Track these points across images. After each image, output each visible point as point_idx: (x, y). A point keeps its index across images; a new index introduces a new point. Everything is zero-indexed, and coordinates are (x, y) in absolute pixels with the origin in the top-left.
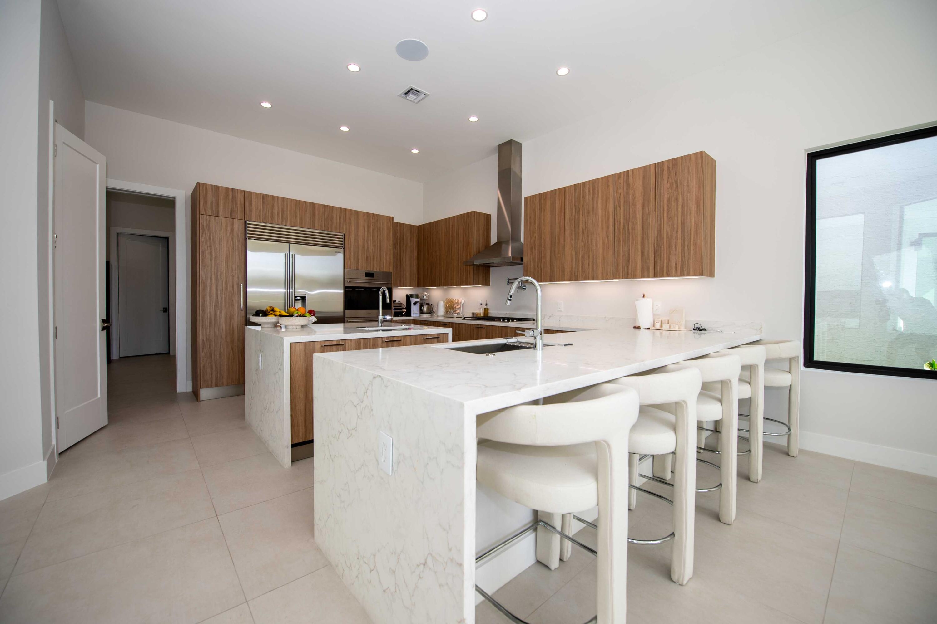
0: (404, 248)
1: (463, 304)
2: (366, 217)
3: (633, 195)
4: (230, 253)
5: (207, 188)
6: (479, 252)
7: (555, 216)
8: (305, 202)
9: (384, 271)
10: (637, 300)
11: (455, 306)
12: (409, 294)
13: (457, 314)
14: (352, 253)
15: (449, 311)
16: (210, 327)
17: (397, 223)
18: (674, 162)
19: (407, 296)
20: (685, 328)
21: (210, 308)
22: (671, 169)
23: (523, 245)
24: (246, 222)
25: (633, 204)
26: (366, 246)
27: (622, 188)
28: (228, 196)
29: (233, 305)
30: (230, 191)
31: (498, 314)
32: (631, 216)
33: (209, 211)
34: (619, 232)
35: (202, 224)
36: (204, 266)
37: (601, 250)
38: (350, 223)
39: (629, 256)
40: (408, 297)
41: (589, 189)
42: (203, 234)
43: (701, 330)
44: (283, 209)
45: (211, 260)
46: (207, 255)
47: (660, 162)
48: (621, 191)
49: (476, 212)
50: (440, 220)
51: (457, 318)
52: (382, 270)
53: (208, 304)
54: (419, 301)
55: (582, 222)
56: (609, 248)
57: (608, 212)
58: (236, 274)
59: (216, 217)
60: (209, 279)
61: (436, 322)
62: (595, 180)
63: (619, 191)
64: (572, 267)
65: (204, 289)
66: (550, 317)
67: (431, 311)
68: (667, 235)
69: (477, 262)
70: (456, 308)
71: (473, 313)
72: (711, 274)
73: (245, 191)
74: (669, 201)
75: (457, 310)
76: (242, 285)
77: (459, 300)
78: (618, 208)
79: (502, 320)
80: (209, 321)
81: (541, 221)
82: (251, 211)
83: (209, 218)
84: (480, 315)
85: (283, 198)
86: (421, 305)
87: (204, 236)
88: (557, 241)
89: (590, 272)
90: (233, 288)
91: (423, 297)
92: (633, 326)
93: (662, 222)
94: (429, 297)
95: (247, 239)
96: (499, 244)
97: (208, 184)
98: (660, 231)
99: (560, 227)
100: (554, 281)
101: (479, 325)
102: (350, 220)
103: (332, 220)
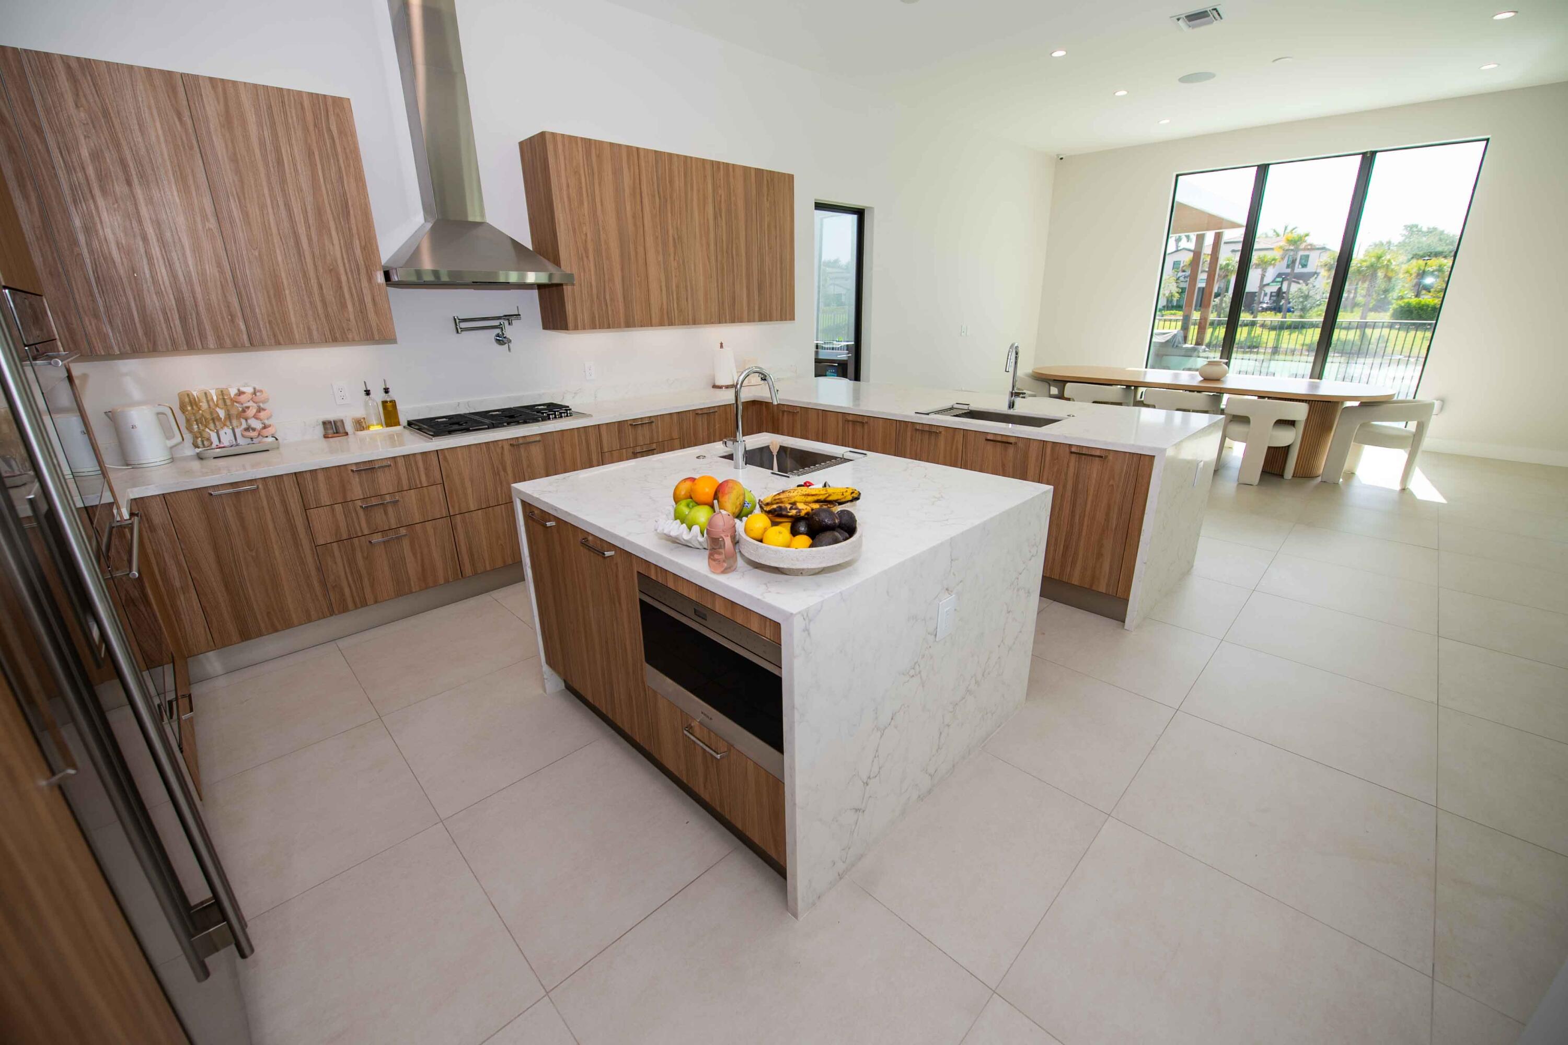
3: (735, 204)
18: (771, 175)
25: (735, 218)
27: (721, 186)
32: (734, 234)
34: (722, 254)
39: (734, 292)
48: (721, 192)
55: (672, 227)
56: (711, 277)
62: (687, 157)
99: (635, 225)
100: (635, 326)
101: (517, 438)
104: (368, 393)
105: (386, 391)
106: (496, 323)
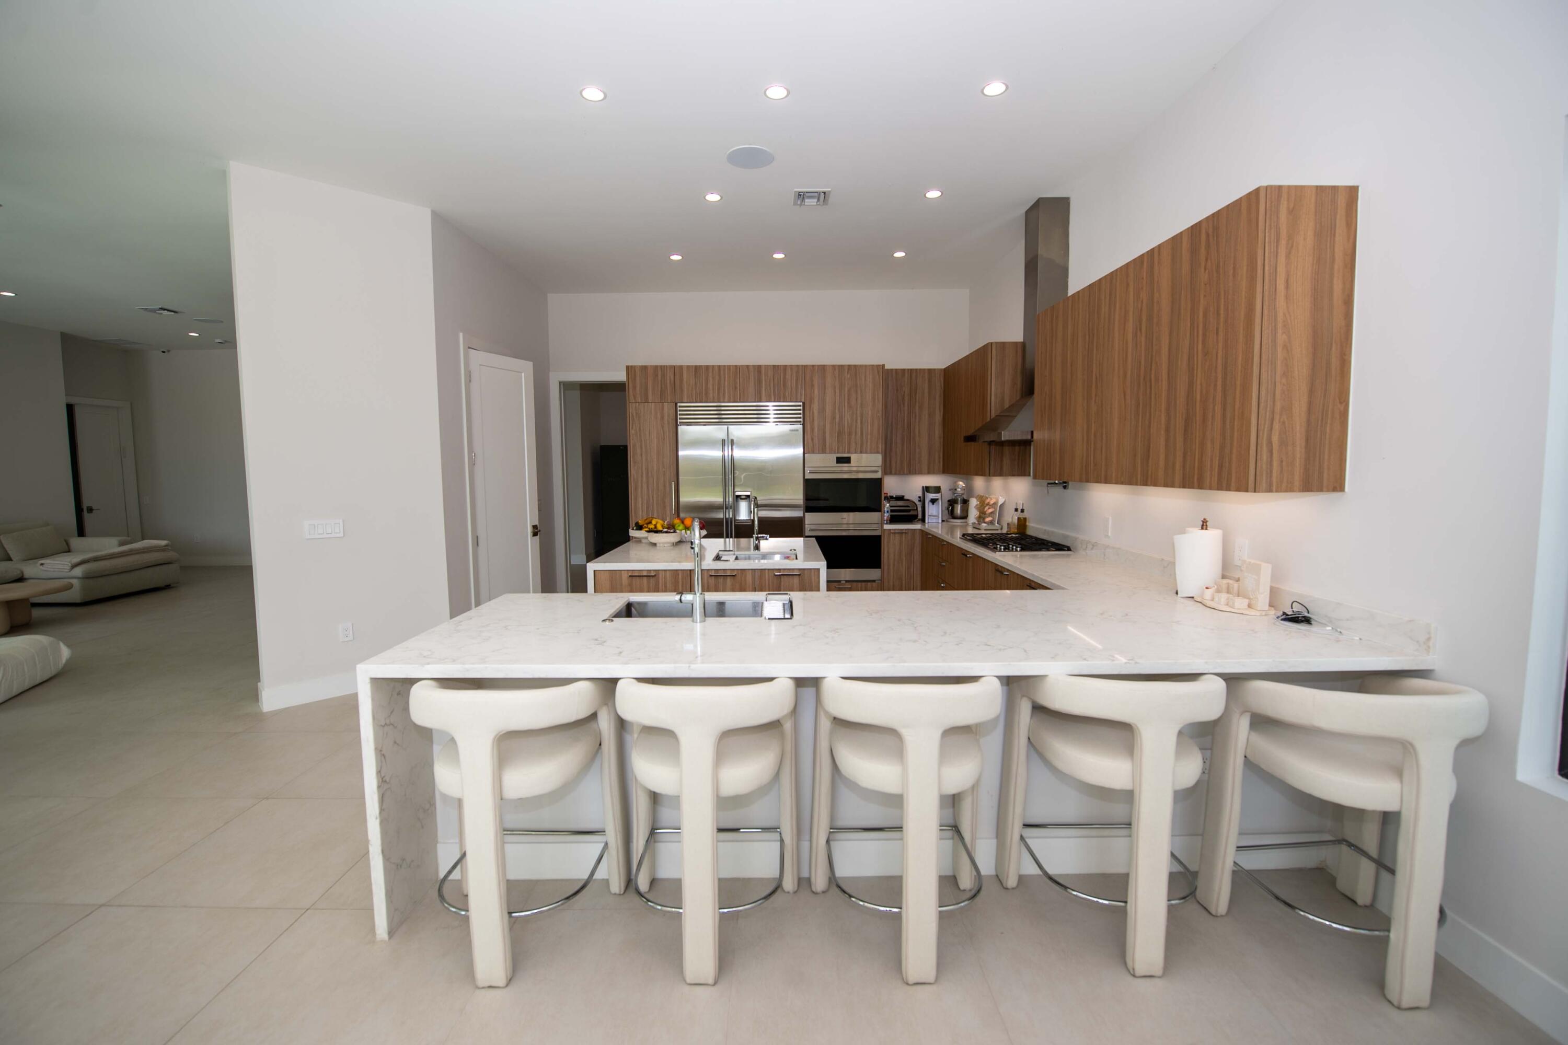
0: (917, 410)
2: (837, 372)
4: (661, 445)
5: (635, 372)
8: (748, 366)
12: (924, 486)
14: (816, 430)
15: (980, 516)
17: (892, 370)
18: (1215, 218)
19: (923, 489)
20: (1266, 610)
24: (676, 404)
25: (1158, 323)
26: (837, 417)
27: (1144, 288)
28: (657, 376)
29: (665, 507)
30: (660, 369)
32: (1154, 349)
33: (638, 398)
34: (1139, 383)
35: (632, 414)
36: (635, 462)
37: (1116, 423)
38: (813, 386)
40: (924, 491)
42: (633, 424)
43: (1299, 621)
44: (720, 382)
45: (641, 455)
46: (638, 449)
49: (995, 343)
50: (961, 359)
53: (640, 506)
55: (1096, 364)
56: (1125, 419)
57: (1127, 342)
58: (668, 469)
59: (647, 404)
60: (641, 477)
63: (1142, 295)
65: (636, 489)
68: (1201, 393)
71: (1008, 525)
73: (674, 366)
74: (1206, 314)
75: (987, 517)
76: (673, 482)
77: (995, 499)
78: (1139, 333)
82: (682, 390)
83: (639, 406)
85: (720, 366)
86: (950, 505)
87: (634, 426)
90: (665, 486)
94: (965, 489)
95: (677, 426)
97: (638, 366)
98: (1192, 384)
99: (1072, 372)
102: (812, 381)
103: (784, 385)
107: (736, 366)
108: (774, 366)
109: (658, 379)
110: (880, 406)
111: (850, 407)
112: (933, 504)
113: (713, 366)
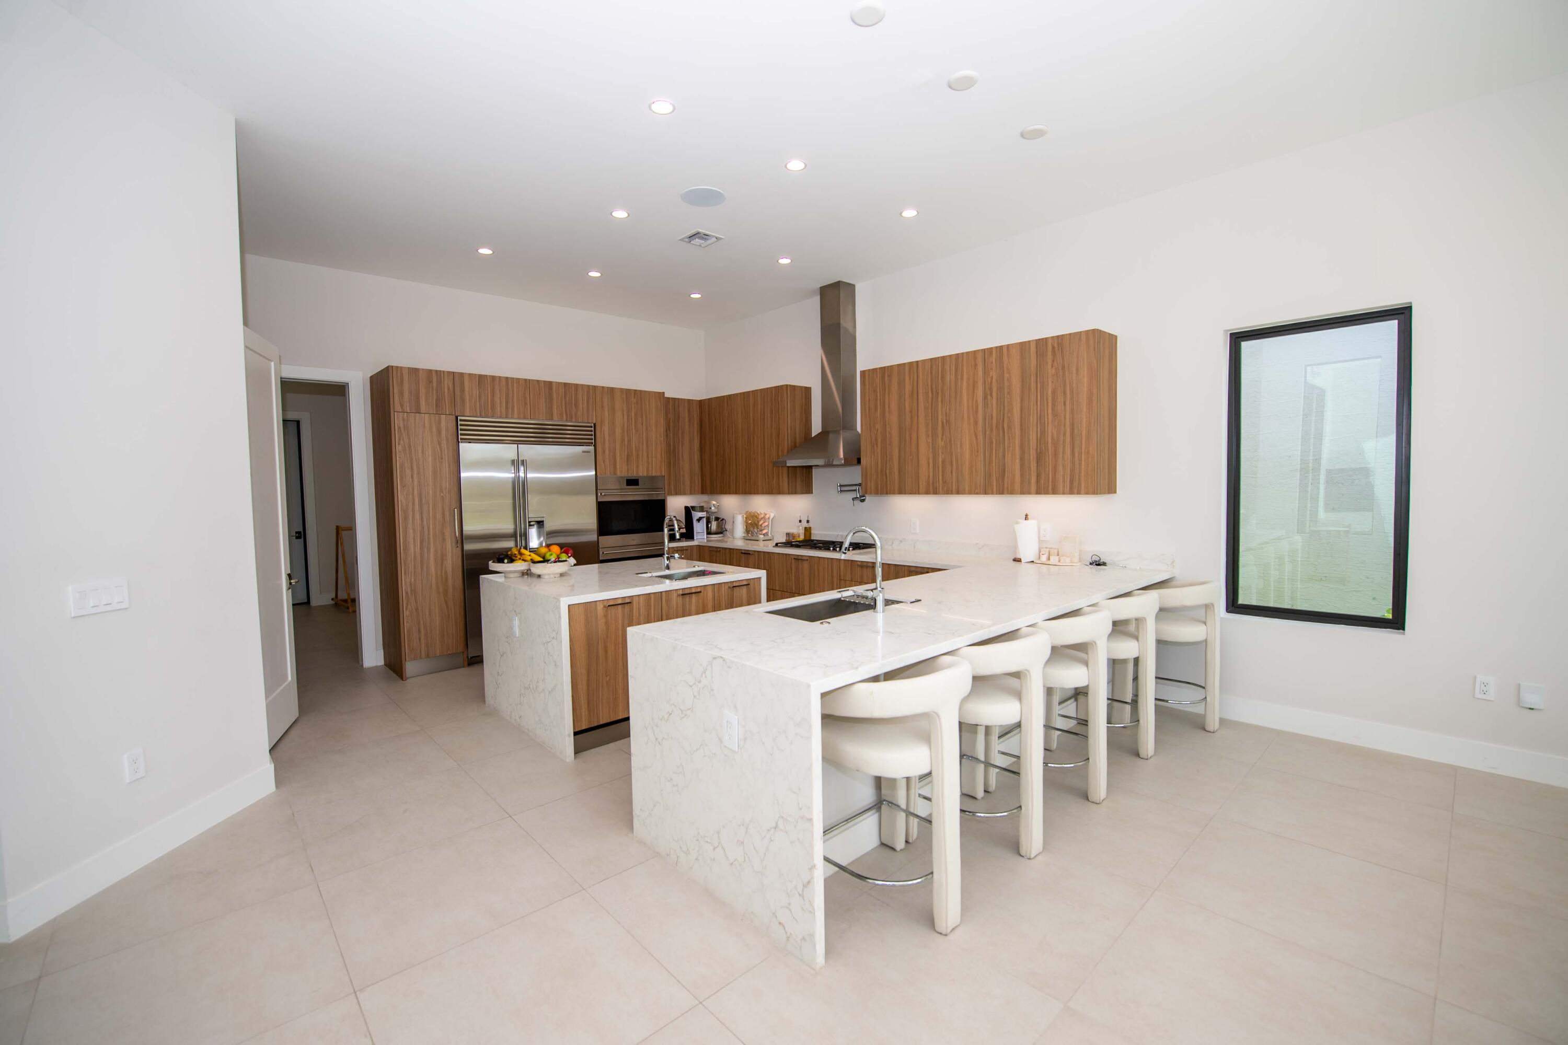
0: (680, 436)
1: (772, 519)
2: (624, 396)
3: (1009, 380)
4: (438, 465)
5: (402, 374)
6: (795, 447)
7: (905, 401)
8: (538, 381)
9: (654, 474)
10: (1017, 523)
11: (760, 523)
12: (689, 506)
13: (764, 535)
14: (607, 452)
15: (752, 529)
16: (415, 572)
17: (669, 398)
18: (1060, 338)
19: (687, 508)
20: (1080, 561)
21: (415, 546)
22: (1056, 348)
23: (859, 435)
24: (457, 418)
25: (1009, 393)
26: (626, 439)
27: (994, 369)
28: (431, 382)
29: (444, 540)
30: (434, 374)
31: (826, 535)
32: (1006, 409)
33: (406, 406)
34: (992, 430)
35: (398, 426)
36: (403, 486)
37: (967, 454)
38: (603, 407)
39: (1004, 465)
40: (688, 511)
41: (950, 367)
42: (400, 439)
43: (1099, 565)
44: (507, 395)
45: (412, 477)
46: (406, 470)
47: (1043, 339)
48: (994, 374)
49: (790, 385)
50: (734, 394)
51: (763, 540)
52: (650, 475)
53: (412, 541)
54: (705, 516)
55: (942, 413)
56: (978, 452)
57: (977, 401)
58: (447, 494)
59: (417, 414)
60: (411, 504)
61: (733, 549)
62: (958, 354)
63: (991, 373)
64: (929, 477)
65: (406, 519)
66: (901, 541)
67: (722, 529)
68: (1052, 437)
69: (791, 463)
70: (763, 525)
71: (788, 534)
72: (1111, 489)
73: (453, 372)
74: (1054, 392)
75: (763, 530)
76: (456, 510)
77: (766, 514)
78: (989, 397)
79: (832, 548)
80: (413, 564)
81: (884, 407)
82: (463, 400)
83: (407, 416)
84: (799, 536)
85: (507, 378)
86: (708, 522)
87: (402, 442)
88: (908, 438)
89: (954, 484)
90: (443, 515)
91: (711, 508)
92: (1013, 558)
93: (1046, 419)
94: (718, 507)
95: (459, 442)
96: (824, 434)
97: (404, 367)
98: (1043, 432)
99: (911, 417)
100: (905, 494)
101: (798, 555)
102: (602, 402)
103: (576, 405)
104: (800, 521)
105: (808, 522)
106: (854, 488)
107: (526, 380)
108: (565, 384)
109: (433, 387)
110: (662, 430)
111: (637, 431)
112: (699, 522)
113: (500, 377)
